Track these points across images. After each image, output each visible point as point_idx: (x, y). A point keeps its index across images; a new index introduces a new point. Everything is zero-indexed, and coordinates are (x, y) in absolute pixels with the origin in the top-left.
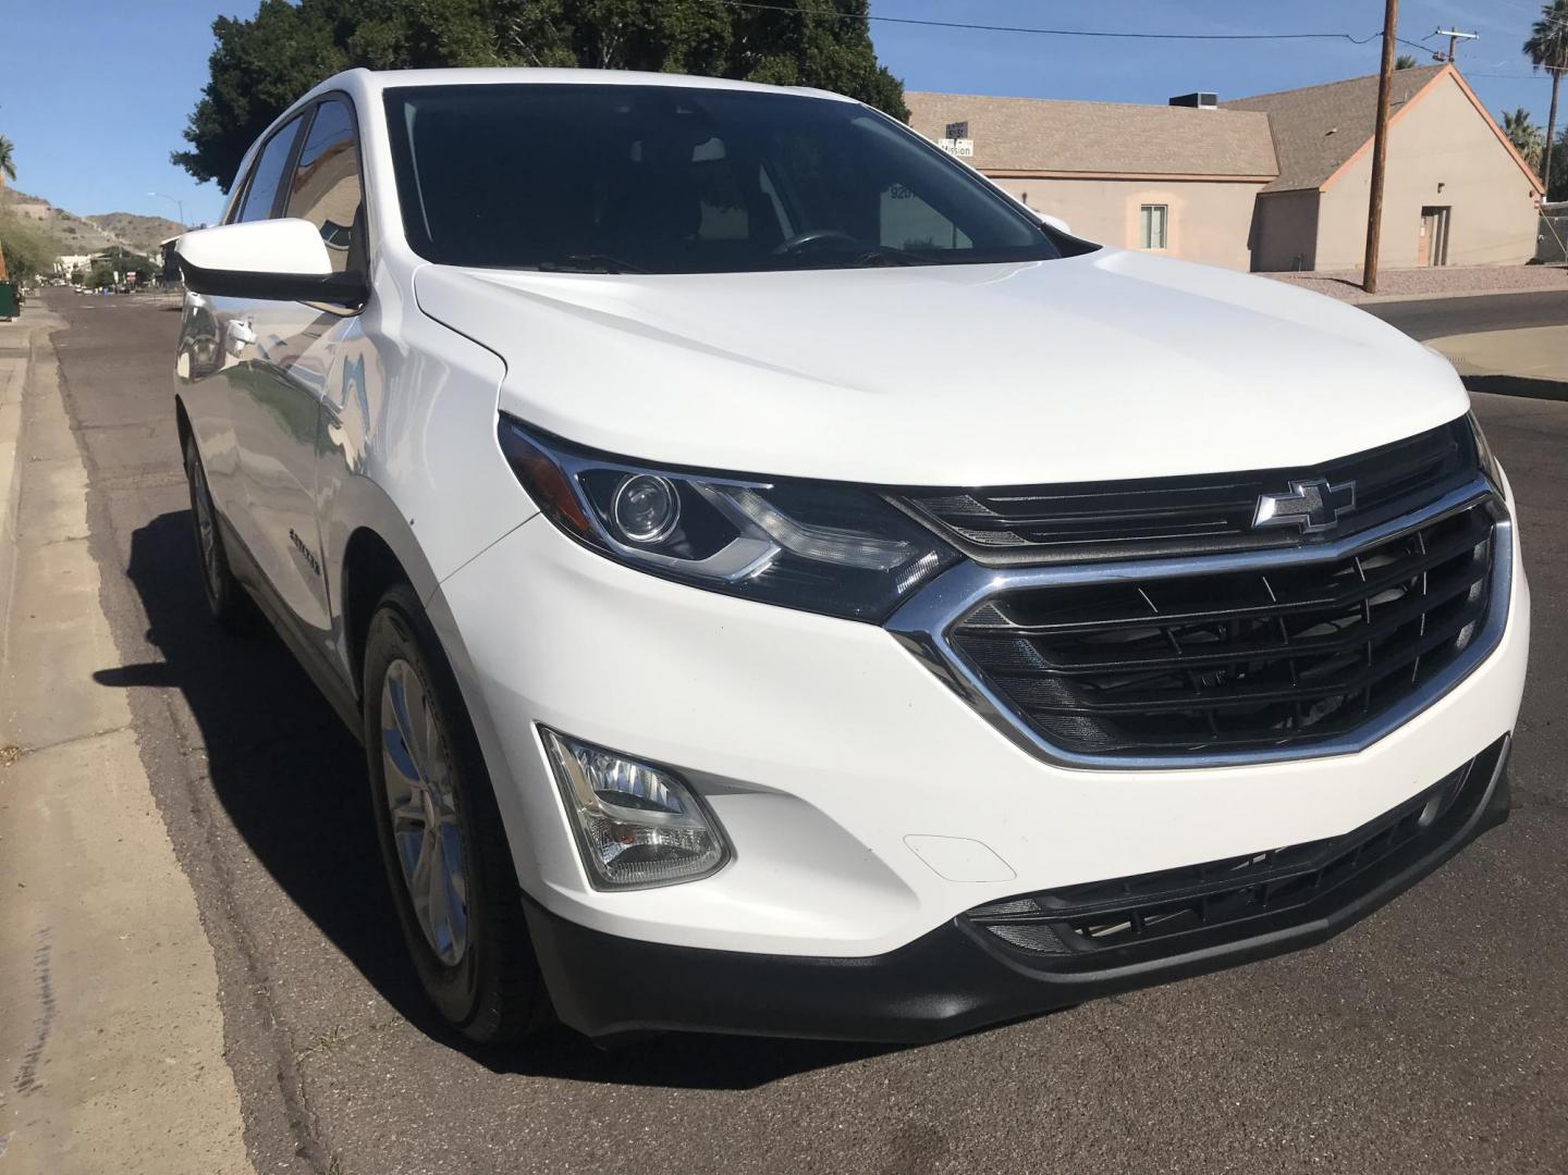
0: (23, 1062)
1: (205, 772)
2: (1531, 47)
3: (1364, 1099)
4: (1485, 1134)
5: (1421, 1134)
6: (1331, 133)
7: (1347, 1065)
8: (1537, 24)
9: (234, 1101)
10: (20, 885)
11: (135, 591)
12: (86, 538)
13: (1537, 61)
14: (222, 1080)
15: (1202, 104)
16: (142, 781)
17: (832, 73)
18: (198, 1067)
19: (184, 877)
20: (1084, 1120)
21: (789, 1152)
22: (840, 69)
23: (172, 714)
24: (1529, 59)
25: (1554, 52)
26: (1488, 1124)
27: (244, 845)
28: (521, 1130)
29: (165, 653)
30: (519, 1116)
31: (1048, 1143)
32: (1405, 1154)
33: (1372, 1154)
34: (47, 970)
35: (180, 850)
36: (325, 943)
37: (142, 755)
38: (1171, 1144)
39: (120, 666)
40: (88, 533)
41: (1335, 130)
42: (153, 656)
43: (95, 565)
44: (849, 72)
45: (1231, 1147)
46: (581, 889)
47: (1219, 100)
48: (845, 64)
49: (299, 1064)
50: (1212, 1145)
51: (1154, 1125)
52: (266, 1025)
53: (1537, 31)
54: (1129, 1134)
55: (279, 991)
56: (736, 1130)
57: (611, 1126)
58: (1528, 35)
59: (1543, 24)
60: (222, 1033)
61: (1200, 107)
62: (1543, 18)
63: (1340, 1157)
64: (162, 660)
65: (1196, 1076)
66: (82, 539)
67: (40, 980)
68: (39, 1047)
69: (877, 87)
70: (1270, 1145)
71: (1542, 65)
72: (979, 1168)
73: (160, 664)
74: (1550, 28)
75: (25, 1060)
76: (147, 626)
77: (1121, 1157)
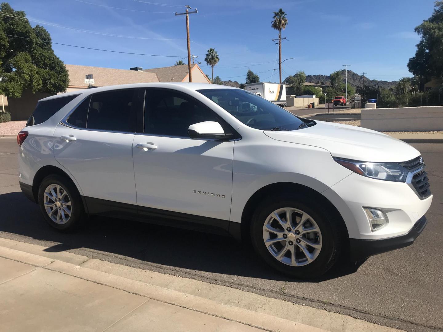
2: (206, 59)
6: (173, 79)
8: (207, 54)
13: (208, 63)
15: (139, 70)
17: (43, 58)
22: (45, 57)
24: (206, 62)
25: (211, 61)
41: (173, 78)
44: (48, 58)
47: (143, 69)
48: (47, 56)
53: (207, 56)
58: (205, 57)
59: (208, 54)
61: (139, 71)
62: (208, 53)
69: (58, 63)
71: (209, 64)
74: (209, 55)
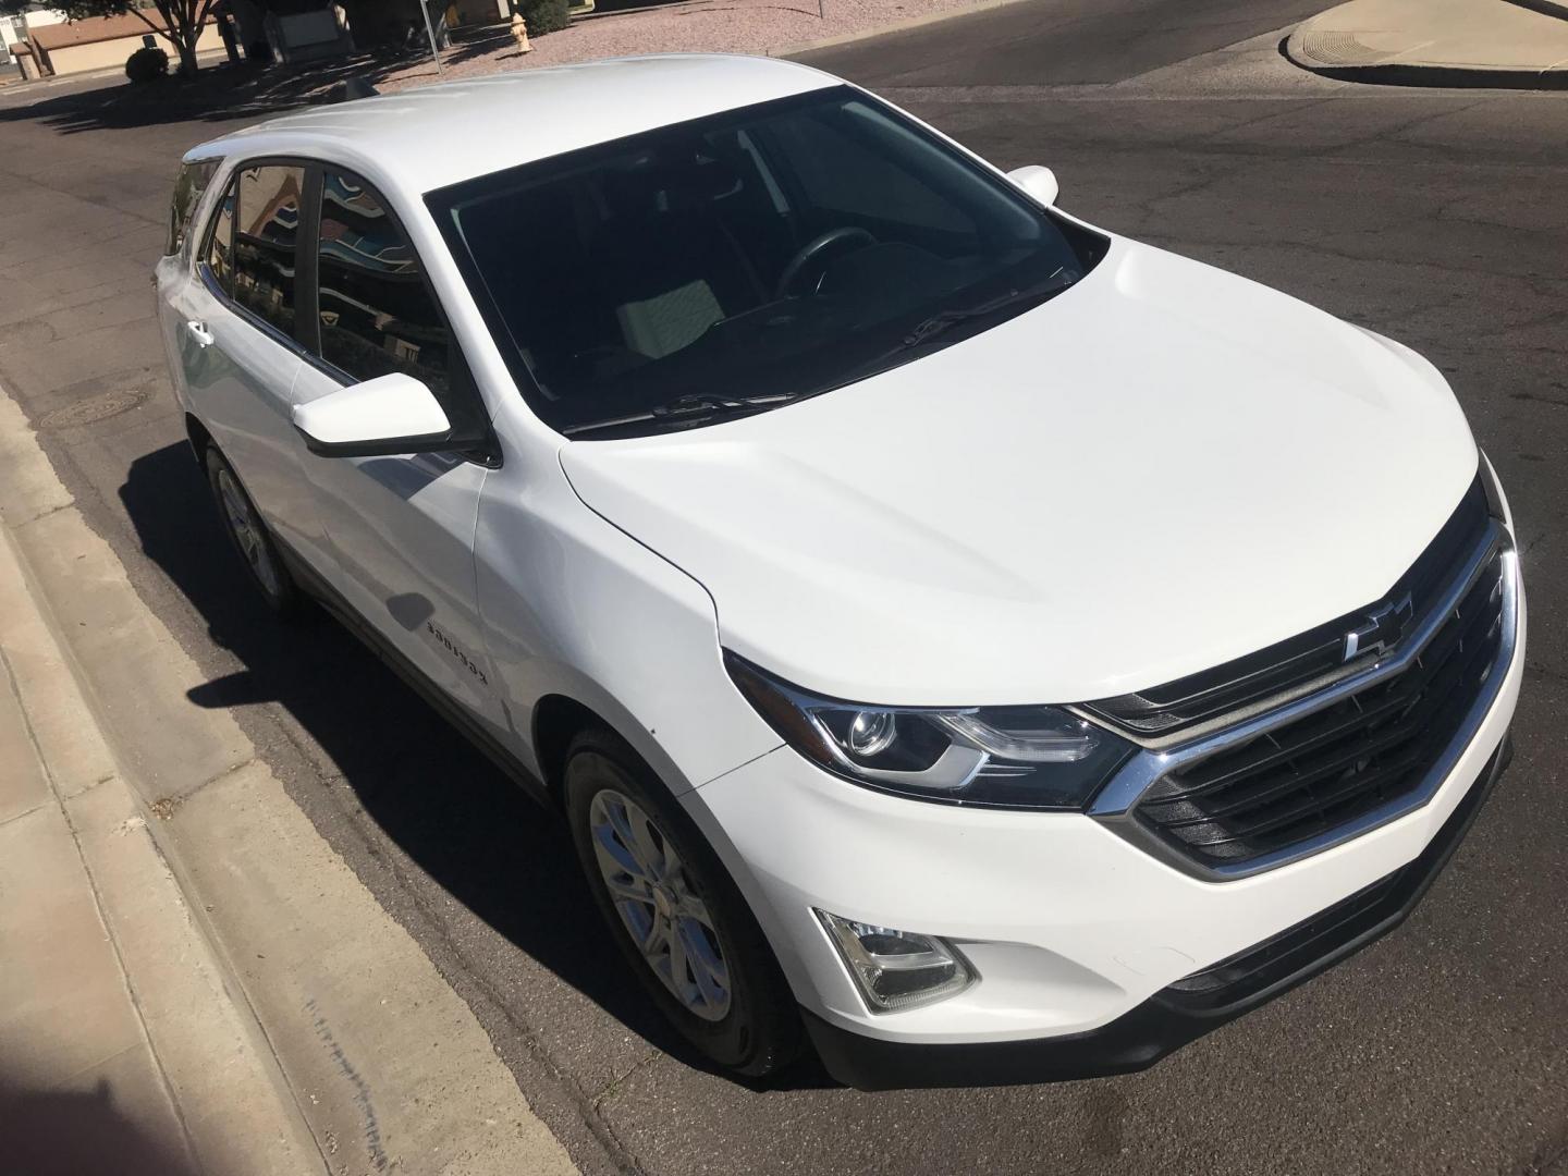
0: (366, 1142)
1: (357, 803)
3: (1422, 1006)
4: (1515, 1025)
5: (1469, 1032)
7: (1404, 975)
9: (561, 1152)
10: (260, 956)
11: (165, 576)
12: (72, 505)
14: (540, 1133)
16: (307, 826)
18: (516, 1124)
19: (399, 927)
20: (1221, 1060)
21: (1011, 1129)
23: (289, 736)
26: (1516, 1016)
27: (436, 886)
28: (801, 1144)
29: (244, 658)
30: (793, 1131)
31: (1200, 1087)
32: (1461, 1053)
33: (1437, 1057)
34: (335, 1045)
35: (380, 897)
36: (560, 984)
37: (287, 789)
38: (1290, 1073)
39: (205, 681)
40: (72, 499)
42: (231, 665)
43: (105, 543)
45: (1334, 1068)
46: (863, 1015)
49: (597, 1108)
50: (1321, 1068)
51: (1274, 1057)
52: (550, 1075)
54: (1257, 1069)
55: (545, 1040)
56: (964, 1115)
57: (868, 1127)
60: (518, 1090)
63: (1414, 1065)
64: (243, 668)
65: (1294, 1005)
66: (69, 506)
67: (335, 1057)
68: (372, 1124)
70: (1362, 1060)
72: (1156, 1119)
73: (243, 673)
75: (368, 1139)
76: (206, 625)
77: (1257, 1091)
